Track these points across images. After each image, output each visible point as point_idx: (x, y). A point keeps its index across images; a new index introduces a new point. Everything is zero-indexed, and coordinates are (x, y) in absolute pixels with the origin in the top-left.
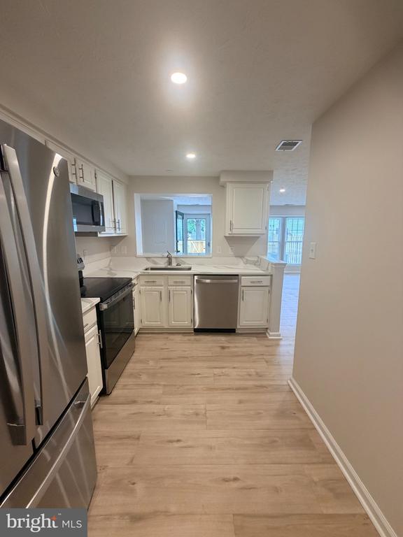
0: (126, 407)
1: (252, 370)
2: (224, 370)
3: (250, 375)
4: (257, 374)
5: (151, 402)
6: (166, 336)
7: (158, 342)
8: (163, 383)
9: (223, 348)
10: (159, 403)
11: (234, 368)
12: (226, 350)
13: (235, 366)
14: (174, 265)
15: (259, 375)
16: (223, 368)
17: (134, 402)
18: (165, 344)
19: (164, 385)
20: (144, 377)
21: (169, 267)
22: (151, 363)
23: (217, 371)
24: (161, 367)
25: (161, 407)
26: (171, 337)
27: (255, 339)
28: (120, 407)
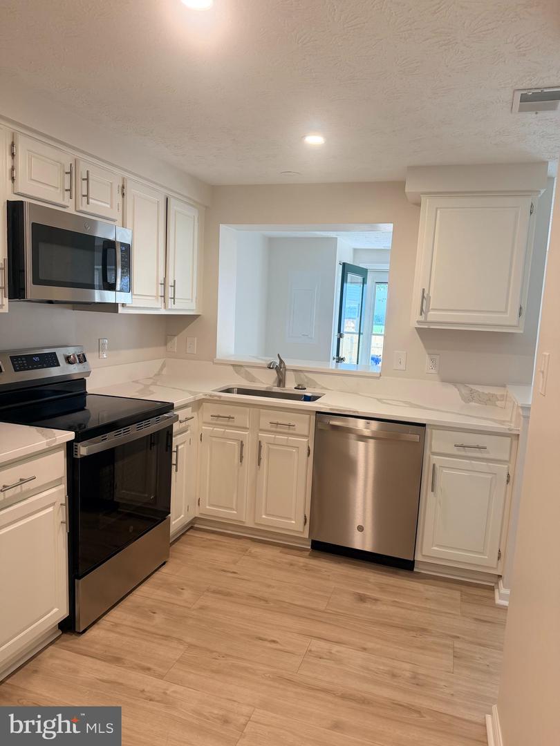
0: (99, 665)
1: (407, 666)
2: (335, 648)
3: (394, 676)
4: (415, 676)
5: (149, 669)
6: (247, 544)
7: (221, 555)
8: (189, 640)
9: (362, 598)
10: (161, 677)
11: (365, 649)
12: (368, 605)
13: (369, 645)
14: (290, 386)
15: (417, 682)
16: (338, 643)
17: (117, 660)
18: (235, 562)
19: (191, 646)
20: (159, 619)
21: (276, 389)
22: (187, 594)
23: (317, 645)
24: (202, 608)
25: (161, 684)
26: (257, 549)
27: (457, 594)
28: (88, 662)
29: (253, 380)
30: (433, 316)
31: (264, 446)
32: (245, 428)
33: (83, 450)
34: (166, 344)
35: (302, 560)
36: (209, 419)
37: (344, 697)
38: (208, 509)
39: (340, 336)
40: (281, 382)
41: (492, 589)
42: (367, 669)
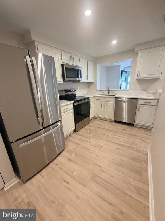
1: (132, 141)
5: (87, 138)
6: (102, 121)
7: (99, 122)
8: (93, 134)
9: (123, 130)
10: (89, 139)
11: (124, 138)
12: (125, 131)
16: (119, 136)
17: (82, 136)
18: (101, 123)
19: (93, 135)
20: (89, 131)
22: (93, 127)
23: (115, 136)
24: (95, 130)
26: (104, 121)
29: (104, 93)
30: (140, 77)
31: (106, 104)
32: (102, 101)
33: (75, 104)
34: (88, 88)
35: (113, 123)
36: (96, 100)
37: (119, 145)
38: (96, 115)
39: (121, 85)
40: (109, 93)
41: (151, 130)
42: (124, 141)
